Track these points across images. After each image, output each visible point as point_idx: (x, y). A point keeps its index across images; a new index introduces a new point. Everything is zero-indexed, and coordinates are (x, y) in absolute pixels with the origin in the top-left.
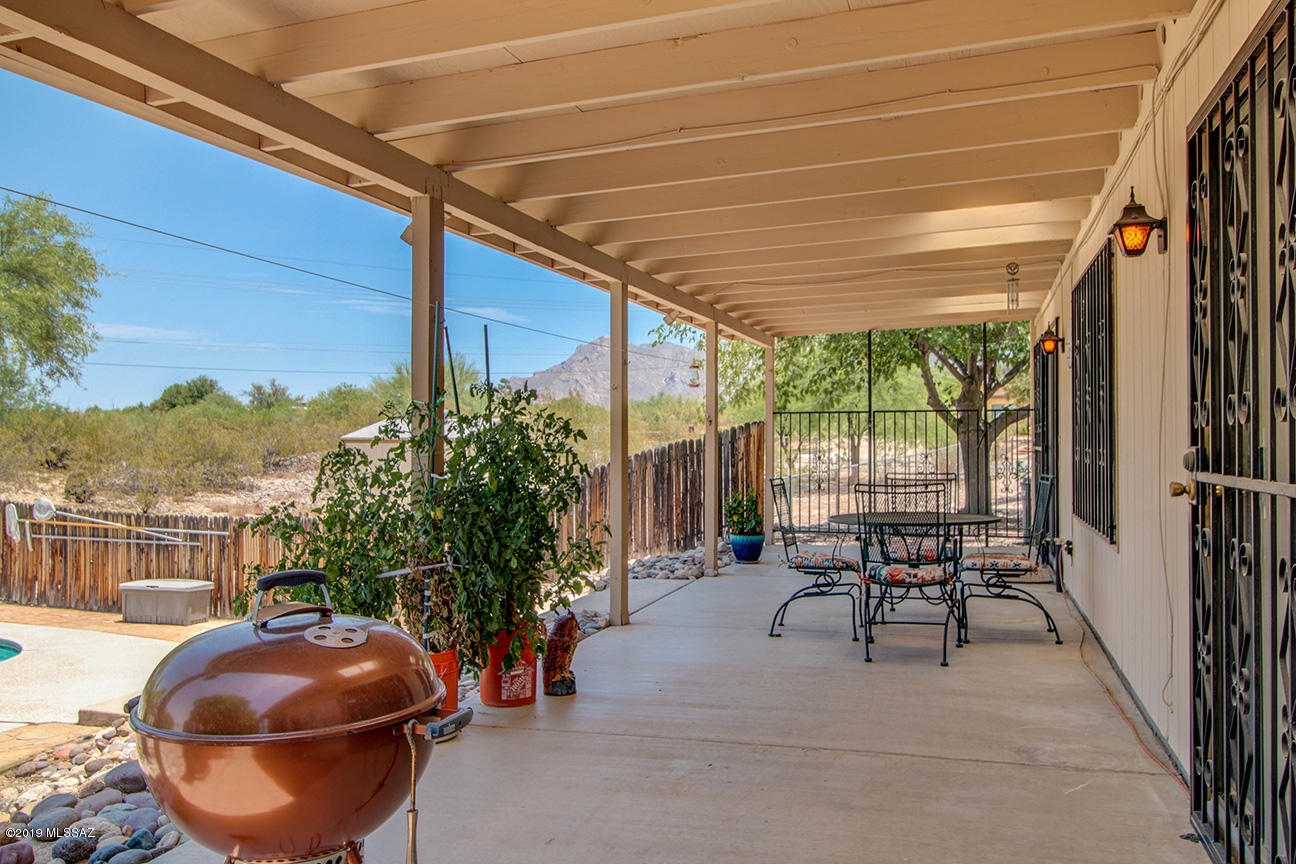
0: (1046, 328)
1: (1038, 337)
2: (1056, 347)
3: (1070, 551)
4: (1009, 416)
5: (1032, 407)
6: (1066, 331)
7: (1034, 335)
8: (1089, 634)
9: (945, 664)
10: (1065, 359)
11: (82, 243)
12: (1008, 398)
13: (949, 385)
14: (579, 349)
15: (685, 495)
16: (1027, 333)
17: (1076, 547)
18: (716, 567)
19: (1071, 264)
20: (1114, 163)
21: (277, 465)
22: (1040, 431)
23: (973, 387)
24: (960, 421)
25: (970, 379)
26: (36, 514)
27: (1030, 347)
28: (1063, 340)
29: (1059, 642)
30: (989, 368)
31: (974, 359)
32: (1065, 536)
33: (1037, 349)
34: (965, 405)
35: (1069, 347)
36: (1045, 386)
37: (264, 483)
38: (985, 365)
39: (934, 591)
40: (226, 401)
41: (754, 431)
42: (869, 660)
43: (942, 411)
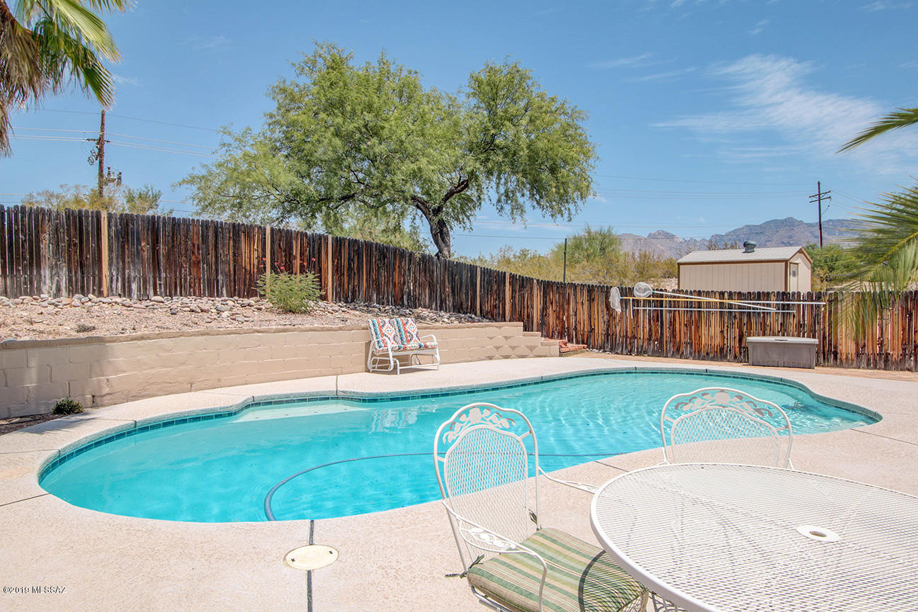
26: (635, 293)
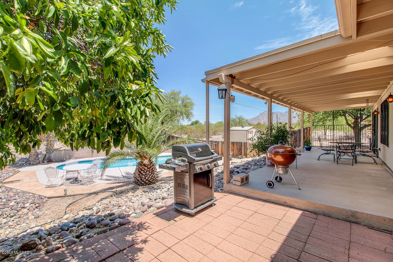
0: (375, 110)
1: (373, 111)
2: (377, 113)
3: (380, 150)
4: (366, 126)
5: (372, 124)
6: (380, 110)
7: (372, 110)
8: (383, 163)
9: (353, 165)
10: (379, 116)
11: (192, 101)
12: (366, 122)
13: (351, 120)
14: (260, 114)
15: (294, 139)
16: (371, 109)
17: (381, 149)
18: (303, 151)
19: (381, 99)
20: (389, 85)
21: (214, 134)
22: (373, 129)
23: (357, 120)
24: (354, 127)
25: (356, 118)
27: (372, 112)
28: (379, 112)
29: (377, 164)
30: (361, 116)
31: (357, 115)
32: (379, 147)
33: (373, 114)
34: (355, 124)
35: (380, 114)
36: (375, 120)
37: (213, 137)
38: (360, 116)
39: (350, 154)
40: (201, 124)
41: (308, 129)
42: (338, 164)
43: (349, 125)
